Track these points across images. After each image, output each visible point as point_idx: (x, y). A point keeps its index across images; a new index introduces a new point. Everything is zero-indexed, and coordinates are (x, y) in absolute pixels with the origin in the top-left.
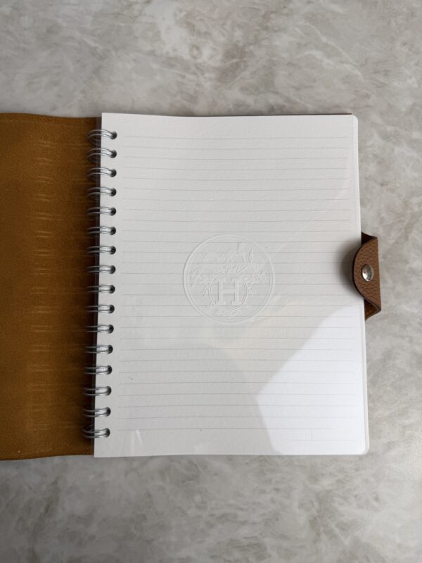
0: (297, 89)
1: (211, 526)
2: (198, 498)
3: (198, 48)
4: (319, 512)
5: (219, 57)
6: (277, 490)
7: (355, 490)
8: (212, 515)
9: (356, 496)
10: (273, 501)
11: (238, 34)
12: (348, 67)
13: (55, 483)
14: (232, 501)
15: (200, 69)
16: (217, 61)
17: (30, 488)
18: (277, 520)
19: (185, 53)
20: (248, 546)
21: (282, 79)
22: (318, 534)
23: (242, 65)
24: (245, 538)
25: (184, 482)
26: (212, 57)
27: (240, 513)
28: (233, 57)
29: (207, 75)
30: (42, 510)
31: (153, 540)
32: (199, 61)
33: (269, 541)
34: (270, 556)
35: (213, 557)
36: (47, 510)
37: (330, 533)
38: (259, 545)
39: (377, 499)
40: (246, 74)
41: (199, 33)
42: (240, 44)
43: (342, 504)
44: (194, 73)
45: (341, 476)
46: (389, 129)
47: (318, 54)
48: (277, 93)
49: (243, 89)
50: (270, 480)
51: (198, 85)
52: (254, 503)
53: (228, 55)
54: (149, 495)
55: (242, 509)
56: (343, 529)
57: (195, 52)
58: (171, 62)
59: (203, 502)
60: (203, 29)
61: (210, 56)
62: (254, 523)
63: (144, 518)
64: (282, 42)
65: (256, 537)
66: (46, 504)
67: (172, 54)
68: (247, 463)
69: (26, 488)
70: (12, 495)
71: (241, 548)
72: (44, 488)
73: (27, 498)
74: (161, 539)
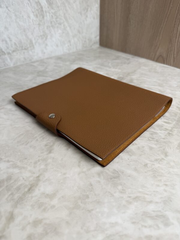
1: (130, 203)
2: (120, 187)
6: (166, 185)
8: (130, 197)
10: (166, 191)
11: (121, 76)
13: (38, 177)
14: (140, 190)
17: (23, 179)
18: (171, 201)
20: (156, 216)
24: (154, 211)
25: (111, 179)
27: (146, 196)
30: (26, 190)
31: (92, 210)
33: (170, 214)
34: (173, 224)
35: (134, 223)
36: (29, 190)
38: (163, 216)
50: (161, 180)
52: (154, 191)
54: (91, 185)
55: (147, 194)
59: (123, 190)
62: (157, 203)
63: (88, 197)
65: (160, 211)
66: (30, 187)
68: (146, 172)
69: (21, 178)
70: (12, 181)
71: (152, 218)
72: (31, 179)
73: (19, 183)
74: (98, 210)
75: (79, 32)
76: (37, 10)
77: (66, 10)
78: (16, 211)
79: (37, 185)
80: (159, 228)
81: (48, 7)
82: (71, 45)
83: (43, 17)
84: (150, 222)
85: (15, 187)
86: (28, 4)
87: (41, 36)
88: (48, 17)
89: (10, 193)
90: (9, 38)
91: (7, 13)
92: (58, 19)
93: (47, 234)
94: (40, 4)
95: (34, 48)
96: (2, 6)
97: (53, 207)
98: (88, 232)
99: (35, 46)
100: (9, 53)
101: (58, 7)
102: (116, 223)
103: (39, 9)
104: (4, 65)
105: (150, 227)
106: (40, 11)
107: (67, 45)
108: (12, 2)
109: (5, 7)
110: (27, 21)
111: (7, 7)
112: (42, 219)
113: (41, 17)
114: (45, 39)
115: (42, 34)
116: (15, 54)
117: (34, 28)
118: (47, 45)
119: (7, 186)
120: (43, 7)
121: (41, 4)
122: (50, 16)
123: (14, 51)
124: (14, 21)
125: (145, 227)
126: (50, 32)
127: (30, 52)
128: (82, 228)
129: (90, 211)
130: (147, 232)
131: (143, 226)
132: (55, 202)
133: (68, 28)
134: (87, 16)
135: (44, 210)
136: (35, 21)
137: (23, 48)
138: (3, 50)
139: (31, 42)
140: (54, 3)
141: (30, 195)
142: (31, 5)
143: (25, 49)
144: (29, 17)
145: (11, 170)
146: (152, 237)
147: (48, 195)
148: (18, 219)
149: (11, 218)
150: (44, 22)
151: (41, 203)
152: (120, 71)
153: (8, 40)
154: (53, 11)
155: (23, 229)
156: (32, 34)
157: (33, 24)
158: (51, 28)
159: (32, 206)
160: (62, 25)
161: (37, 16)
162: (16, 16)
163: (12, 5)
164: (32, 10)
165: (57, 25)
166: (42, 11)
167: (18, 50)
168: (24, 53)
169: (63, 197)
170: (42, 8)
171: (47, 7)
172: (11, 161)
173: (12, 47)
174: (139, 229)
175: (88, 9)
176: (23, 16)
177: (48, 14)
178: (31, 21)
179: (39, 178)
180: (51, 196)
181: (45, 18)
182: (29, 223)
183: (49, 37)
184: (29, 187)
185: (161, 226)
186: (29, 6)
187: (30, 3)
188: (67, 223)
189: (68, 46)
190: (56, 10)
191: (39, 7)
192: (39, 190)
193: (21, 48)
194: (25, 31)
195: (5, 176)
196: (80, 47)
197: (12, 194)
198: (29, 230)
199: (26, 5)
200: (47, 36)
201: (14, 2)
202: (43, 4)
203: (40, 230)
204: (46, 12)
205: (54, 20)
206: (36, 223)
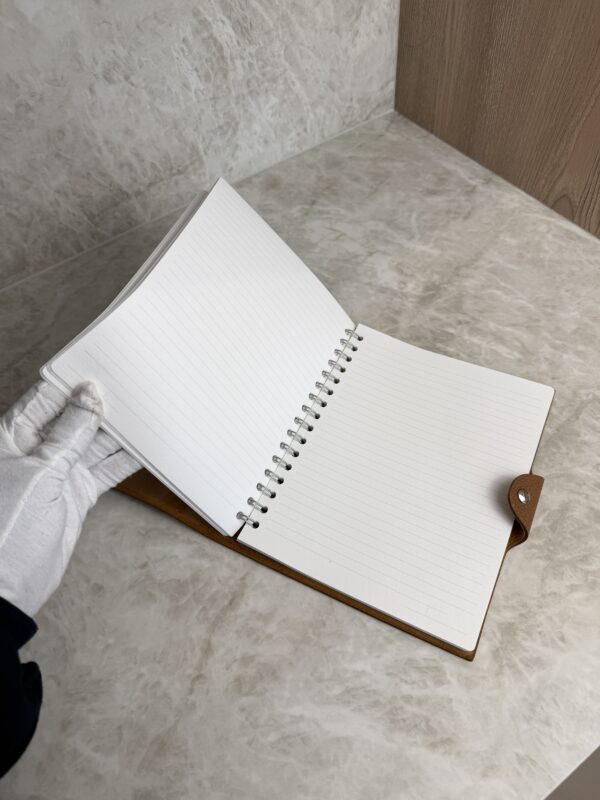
0: (481, 312)
3: (404, 283)
4: (501, 643)
5: (420, 289)
7: (538, 626)
9: (540, 633)
11: (436, 278)
12: (524, 302)
13: (243, 579)
15: (405, 296)
16: (419, 291)
17: (219, 581)
19: (394, 286)
20: (427, 668)
21: (468, 305)
22: (501, 667)
23: (438, 296)
24: (425, 659)
26: (414, 289)
28: (431, 290)
29: (411, 299)
30: (226, 603)
31: (330, 647)
32: (405, 291)
34: (449, 682)
35: (389, 674)
36: (230, 604)
37: (512, 666)
38: (437, 669)
39: (562, 639)
40: (441, 301)
41: (406, 275)
42: (437, 283)
43: (525, 639)
44: (400, 298)
45: (523, 611)
46: (558, 342)
47: (498, 293)
48: (464, 314)
49: (437, 310)
51: (403, 305)
53: (427, 289)
56: (527, 665)
57: (402, 286)
58: (383, 290)
60: (409, 272)
61: (413, 288)
63: (324, 624)
64: (470, 284)
65: (434, 660)
67: (384, 285)
69: (216, 580)
70: (201, 585)
71: (419, 669)
72: (232, 582)
73: (214, 589)
74: (338, 648)
75: (331, 86)
76: (206, 60)
77: (292, 35)
78: (215, 640)
79: (243, 594)
80: (426, 686)
81: (238, 43)
82: (305, 130)
83: (225, 76)
84: (414, 676)
85: (207, 596)
86: (183, 51)
87: (220, 127)
88: (240, 70)
89: (201, 607)
90: (138, 155)
91: (129, 95)
92: (268, 69)
93: (262, 678)
94: (216, 41)
95: (202, 163)
96: (115, 78)
97: (269, 637)
98: (320, 680)
99: (205, 158)
100: (139, 193)
101: (268, 33)
102: (363, 673)
103: (214, 54)
104: (129, 223)
105: (414, 683)
106: (214, 60)
107: (293, 134)
108: (140, 60)
109: (122, 78)
110: (181, 98)
111: (127, 78)
113: (220, 76)
114: (230, 133)
115: (222, 121)
116: (153, 190)
117: (202, 111)
118: (237, 147)
119: (194, 594)
120: (225, 46)
121: (219, 39)
122: (243, 65)
123: (150, 185)
124: (149, 107)
125: (406, 682)
126: (246, 111)
127: (193, 178)
128: (312, 674)
129: (325, 649)
130: (406, 689)
131: (402, 680)
132: (272, 628)
133: (298, 84)
134: (357, 33)
135: (257, 640)
136: (202, 92)
137: (175, 171)
138: (125, 189)
139: (194, 149)
140: (254, 25)
141: (233, 614)
142: (190, 51)
143: (179, 172)
144: (186, 86)
145: (196, 561)
146: (412, 697)
147: (260, 615)
148: (219, 652)
149: (208, 650)
150: (227, 88)
151: (251, 628)
152: (436, 252)
153: (134, 160)
154: (252, 49)
155: (228, 667)
156: (196, 129)
157: (199, 102)
158: (249, 98)
159: (238, 632)
160: (281, 82)
161: (207, 78)
162: (151, 92)
163: (141, 67)
164: (192, 65)
165: (266, 84)
166: (222, 57)
167: (162, 180)
168: (176, 183)
169: (284, 620)
170: (220, 49)
171: (236, 43)
172: (195, 542)
173: (145, 175)
174: (396, 684)
175: (361, 9)
176: (169, 89)
177: (238, 63)
178: (193, 95)
180: (266, 618)
181: (231, 75)
182: (235, 660)
183: (242, 125)
184: (230, 597)
185: (430, 683)
186: (185, 56)
187: (187, 46)
188: (291, 664)
189: (298, 134)
190: (262, 45)
191: (214, 49)
192: (247, 604)
193: (168, 172)
194: (176, 126)
195: (188, 574)
196: (333, 128)
197: (204, 609)
198: (236, 670)
199: (175, 55)
200: (237, 124)
201: (144, 59)
202: (223, 40)
203: (251, 671)
204: (232, 59)
205: (257, 73)
206: (246, 660)
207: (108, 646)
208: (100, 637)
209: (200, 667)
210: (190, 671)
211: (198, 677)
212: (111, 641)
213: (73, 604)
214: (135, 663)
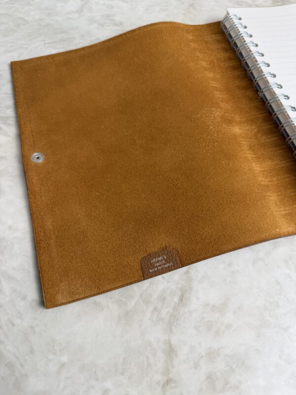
78: (174, 340)
79: (191, 288)
89: (152, 308)
93: (233, 370)
97: (229, 327)
98: (289, 362)
112: (219, 349)
119: (141, 296)
128: (280, 358)
135: (217, 333)
147: (214, 306)
148: (183, 352)
149: (171, 351)
151: (208, 322)
155: (196, 366)
179: (190, 275)
180: (221, 308)
182: (202, 357)
184: (179, 293)
188: (257, 351)
192: (197, 298)
197: (155, 309)
198: (205, 367)
203: (221, 366)
206: (212, 355)
207: (63, 365)
208: (51, 357)
209: (167, 372)
210: (158, 377)
211: (168, 382)
212: (64, 359)
213: (13, 325)
214: (97, 380)
